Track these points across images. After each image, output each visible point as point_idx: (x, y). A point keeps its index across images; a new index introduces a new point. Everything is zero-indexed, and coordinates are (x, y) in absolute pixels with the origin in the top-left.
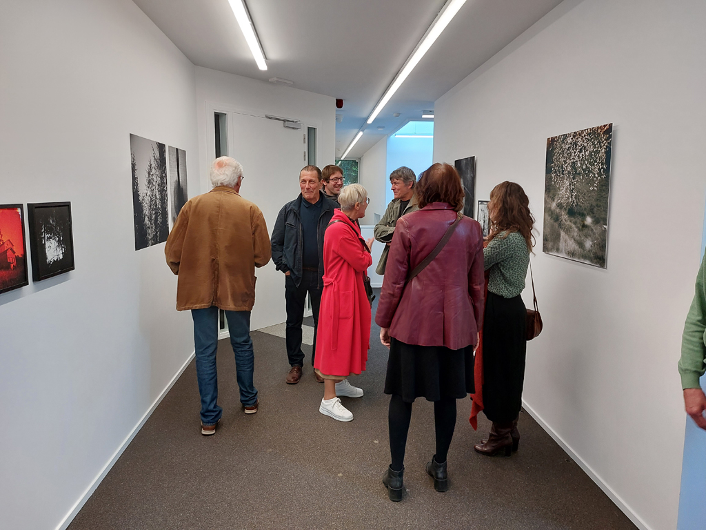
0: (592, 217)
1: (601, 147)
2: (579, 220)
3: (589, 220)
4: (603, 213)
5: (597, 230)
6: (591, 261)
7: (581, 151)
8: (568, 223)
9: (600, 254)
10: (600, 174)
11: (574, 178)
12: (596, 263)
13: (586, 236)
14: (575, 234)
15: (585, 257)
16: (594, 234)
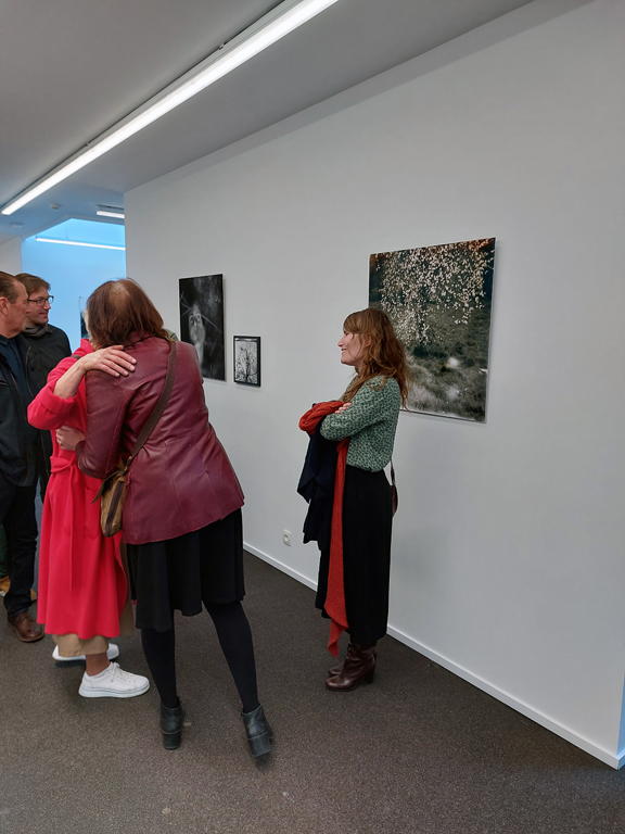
0: (459, 359)
1: (474, 268)
2: (435, 363)
3: (453, 363)
4: (480, 353)
5: (470, 374)
6: (459, 413)
7: (436, 273)
8: (415, 366)
9: (475, 404)
10: (472, 303)
11: (424, 308)
12: (468, 416)
13: (449, 383)
14: (428, 380)
15: (447, 409)
16: (464, 379)
